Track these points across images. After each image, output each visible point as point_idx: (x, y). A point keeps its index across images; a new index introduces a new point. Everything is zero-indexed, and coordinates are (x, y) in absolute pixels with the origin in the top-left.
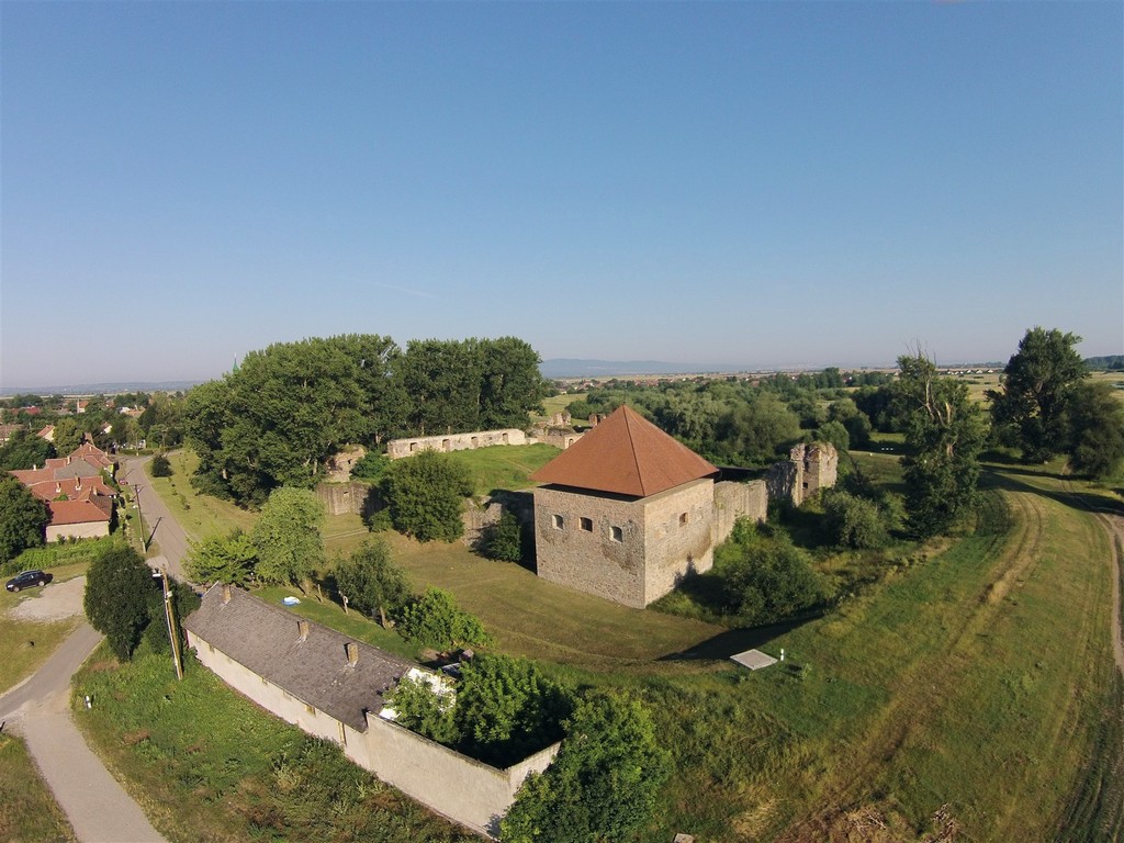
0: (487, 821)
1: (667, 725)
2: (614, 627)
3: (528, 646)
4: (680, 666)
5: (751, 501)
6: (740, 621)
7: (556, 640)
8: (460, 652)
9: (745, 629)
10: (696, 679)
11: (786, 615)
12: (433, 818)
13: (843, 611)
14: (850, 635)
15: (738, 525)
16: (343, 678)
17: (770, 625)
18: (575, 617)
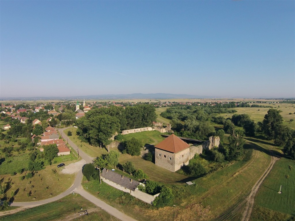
0: (151, 202)
1: (174, 192)
2: (169, 175)
3: (154, 179)
4: (178, 183)
5: (199, 150)
6: (191, 176)
7: (158, 177)
8: (144, 180)
9: (191, 177)
10: (180, 186)
11: (199, 175)
12: (143, 202)
13: (207, 176)
14: (206, 180)
15: (195, 155)
16: (130, 184)
17: (195, 177)
18: (162, 173)
